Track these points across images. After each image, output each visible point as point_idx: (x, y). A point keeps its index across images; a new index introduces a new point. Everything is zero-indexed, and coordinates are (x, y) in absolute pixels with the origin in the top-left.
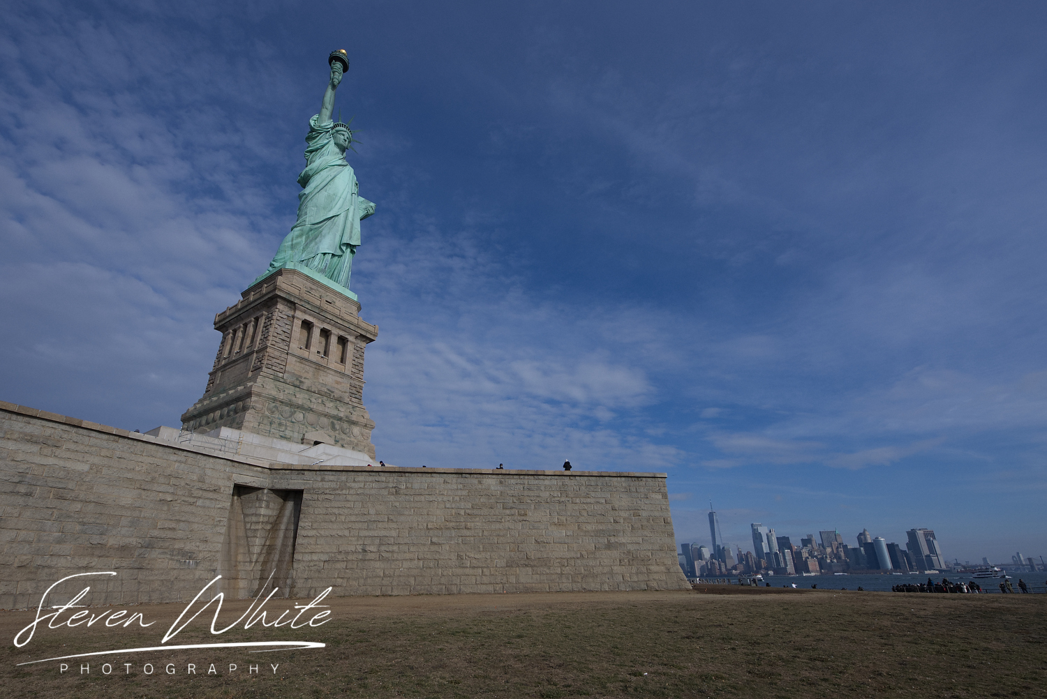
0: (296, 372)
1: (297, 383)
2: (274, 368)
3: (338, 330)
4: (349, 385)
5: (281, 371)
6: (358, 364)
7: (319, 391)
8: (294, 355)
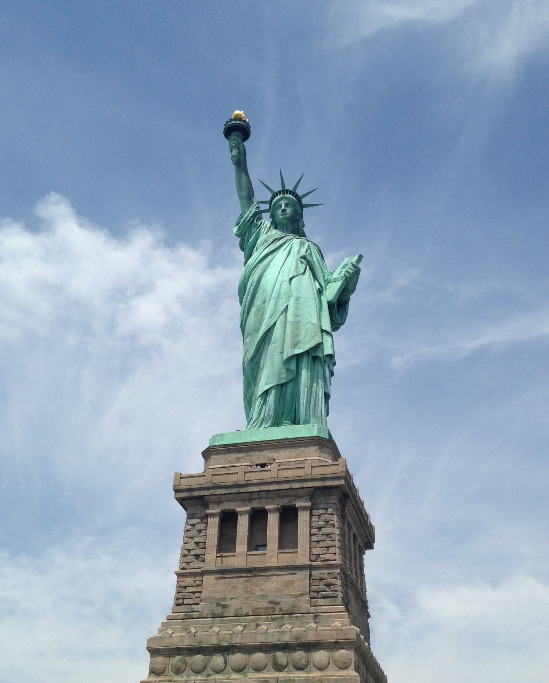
0: (218, 596)
1: (219, 610)
2: (186, 602)
3: (277, 501)
4: (307, 581)
5: (197, 601)
6: (324, 538)
7: (254, 610)
8: (210, 572)
